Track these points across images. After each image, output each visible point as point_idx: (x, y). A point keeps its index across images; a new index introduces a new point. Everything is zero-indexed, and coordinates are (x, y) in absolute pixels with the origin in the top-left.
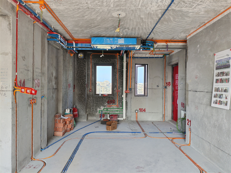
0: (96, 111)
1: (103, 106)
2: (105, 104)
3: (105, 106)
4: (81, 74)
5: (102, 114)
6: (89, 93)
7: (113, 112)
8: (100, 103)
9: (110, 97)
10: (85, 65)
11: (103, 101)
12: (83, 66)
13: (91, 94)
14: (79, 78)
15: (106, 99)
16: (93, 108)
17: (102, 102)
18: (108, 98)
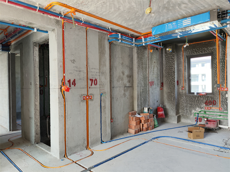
0: (190, 113)
1: (199, 107)
2: (202, 105)
3: (203, 108)
4: (170, 70)
5: (199, 117)
6: (181, 91)
7: (213, 116)
8: (195, 104)
9: (208, 97)
10: (173, 59)
11: (198, 101)
12: (172, 61)
13: (184, 93)
14: (167, 74)
15: (204, 99)
16: (186, 109)
17: (198, 103)
18: (206, 98)
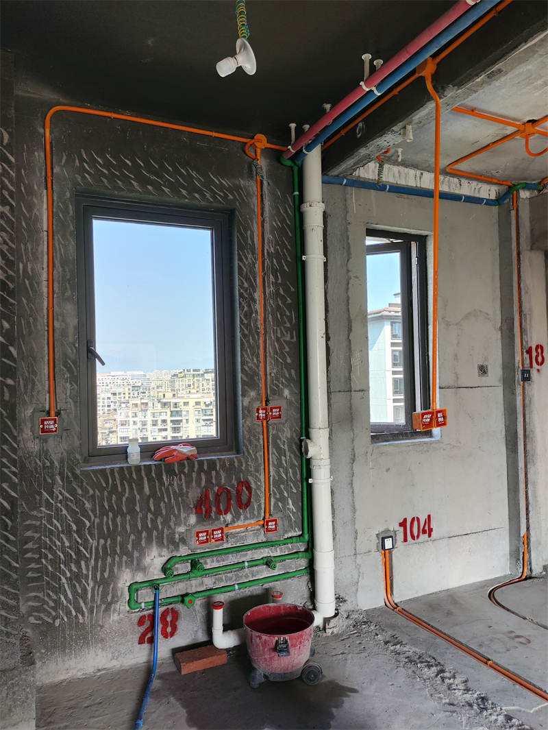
0: (104, 595)
1: (160, 544)
2: (178, 524)
3: (183, 540)
5: (161, 610)
7: (237, 579)
8: (134, 526)
11: (158, 500)
13: (55, 458)
15: (188, 483)
16: (76, 577)
17: (157, 513)
18: (203, 477)
